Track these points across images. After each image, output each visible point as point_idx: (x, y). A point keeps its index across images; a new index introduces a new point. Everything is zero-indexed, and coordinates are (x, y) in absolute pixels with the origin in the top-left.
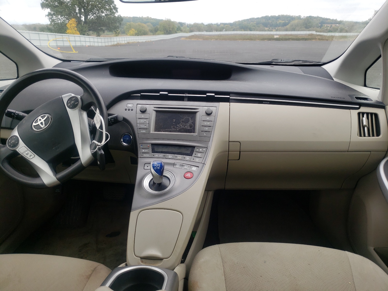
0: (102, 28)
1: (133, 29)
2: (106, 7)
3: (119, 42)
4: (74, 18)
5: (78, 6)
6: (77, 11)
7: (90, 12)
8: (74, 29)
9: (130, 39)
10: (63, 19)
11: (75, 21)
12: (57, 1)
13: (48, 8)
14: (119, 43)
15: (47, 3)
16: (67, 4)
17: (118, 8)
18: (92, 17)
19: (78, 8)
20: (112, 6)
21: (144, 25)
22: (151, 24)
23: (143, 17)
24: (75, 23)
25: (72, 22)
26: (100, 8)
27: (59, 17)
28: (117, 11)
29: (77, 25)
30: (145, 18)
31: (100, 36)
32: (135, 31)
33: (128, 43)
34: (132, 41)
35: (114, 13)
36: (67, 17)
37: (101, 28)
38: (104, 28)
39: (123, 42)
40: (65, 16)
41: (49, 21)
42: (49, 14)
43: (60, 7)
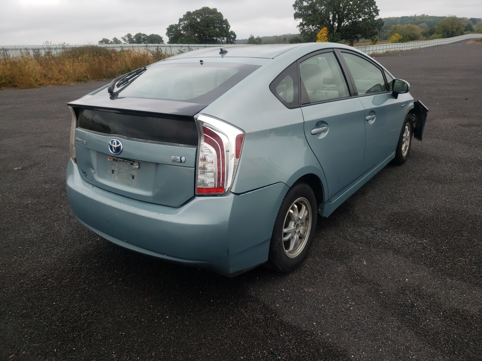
0: (357, 35)
1: (397, 34)
2: (365, 11)
3: (375, 51)
4: (325, 26)
5: (333, 13)
6: (331, 18)
7: (345, 18)
8: (324, 39)
9: (391, 47)
10: (315, 28)
11: (326, 30)
12: (310, 10)
13: (300, 18)
14: (375, 53)
15: (300, 12)
16: (321, 11)
17: (379, 10)
18: (347, 23)
19: (332, 15)
20: (373, 8)
21: (416, 26)
22: (426, 24)
23: (416, 16)
24: (326, 32)
25: (324, 31)
26: (357, 12)
27: (311, 26)
28: (377, 14)
29: (329, 34)
30: (419, 17)
31: (353, 46)
32: (399, 37)
33: (387, 52)
34: (393, 50)
35: (374, 17)
36: (319, 26)
37: (355, 36)
38: (359, 36)
39: (381, 52)
40: (316, 25)
41: (300, 31)
42: (301, 24)
43: (313, 15)
